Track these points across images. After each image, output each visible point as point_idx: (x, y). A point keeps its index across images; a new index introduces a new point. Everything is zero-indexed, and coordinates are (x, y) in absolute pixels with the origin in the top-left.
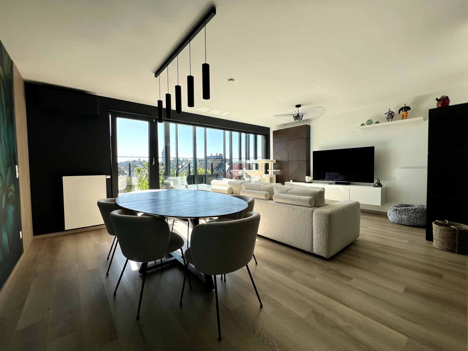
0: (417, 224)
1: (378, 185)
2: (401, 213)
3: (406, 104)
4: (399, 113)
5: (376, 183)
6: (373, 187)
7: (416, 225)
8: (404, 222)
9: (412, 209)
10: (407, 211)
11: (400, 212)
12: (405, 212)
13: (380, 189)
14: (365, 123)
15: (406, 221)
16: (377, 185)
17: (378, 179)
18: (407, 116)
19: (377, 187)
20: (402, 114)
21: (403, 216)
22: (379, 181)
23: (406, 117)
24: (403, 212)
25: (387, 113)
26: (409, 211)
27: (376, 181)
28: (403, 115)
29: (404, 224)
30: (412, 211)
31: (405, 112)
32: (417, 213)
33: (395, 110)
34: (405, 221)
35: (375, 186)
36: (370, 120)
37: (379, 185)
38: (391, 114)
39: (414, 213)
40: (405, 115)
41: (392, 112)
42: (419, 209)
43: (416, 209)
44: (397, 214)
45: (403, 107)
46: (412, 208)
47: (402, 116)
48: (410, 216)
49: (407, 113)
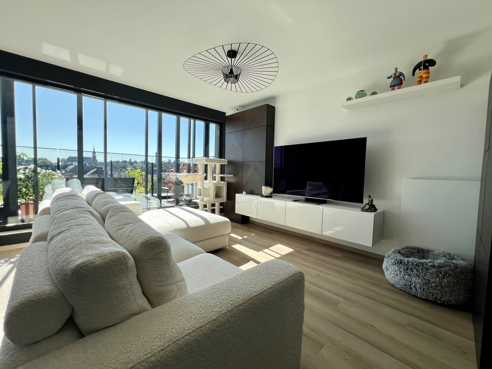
0: (443, 299)
1: (369, 209)
2: (409, 271)
3: (426, 56)
4: (413, 74)
5: (366, 204)
6: (361, 211)
7: (439, 301)
8: (414, 290)
9: (433, 266)
10: (422, 270)
11: (408, 268)
12: (417, 271)
13: (371, 215)
14: (354, 97)
15: (419, 291)
16: (367, 207)
17: (370, 197)
18: (427, 78)
19: (367, 211)
20: (419, 75)
21: (414, 279)
22: (372, 201)
23: (425, 80)
24: (415, 270)
25: (392, 75)
26: (427, 269)
27: (366, 201)
28: (421, 77)
29: (414, 294)
30: (433, 270)
31: (425, 71)
32: (444, 275)
33: (406, 70)
34: (416, 290)
35: (363, 210)
36: (362, 91)
37: (372, 208)
38: (399, 77)
39: (438, 276)
40: (424, 76)
41: (401, 74)
42: (448, 268)
43: (440, 267)
44: (401, 271)
45: (421, 62)
46: (431, 264)
47: (418, 79)
48: (429, 280)
49: (428, 73)
